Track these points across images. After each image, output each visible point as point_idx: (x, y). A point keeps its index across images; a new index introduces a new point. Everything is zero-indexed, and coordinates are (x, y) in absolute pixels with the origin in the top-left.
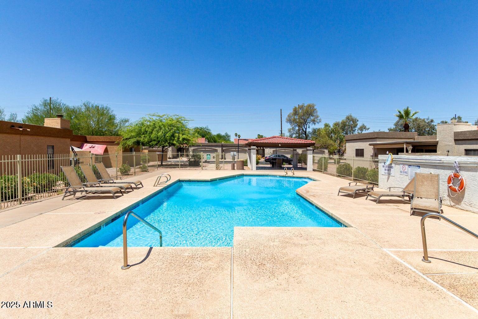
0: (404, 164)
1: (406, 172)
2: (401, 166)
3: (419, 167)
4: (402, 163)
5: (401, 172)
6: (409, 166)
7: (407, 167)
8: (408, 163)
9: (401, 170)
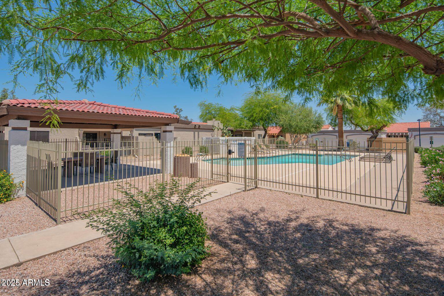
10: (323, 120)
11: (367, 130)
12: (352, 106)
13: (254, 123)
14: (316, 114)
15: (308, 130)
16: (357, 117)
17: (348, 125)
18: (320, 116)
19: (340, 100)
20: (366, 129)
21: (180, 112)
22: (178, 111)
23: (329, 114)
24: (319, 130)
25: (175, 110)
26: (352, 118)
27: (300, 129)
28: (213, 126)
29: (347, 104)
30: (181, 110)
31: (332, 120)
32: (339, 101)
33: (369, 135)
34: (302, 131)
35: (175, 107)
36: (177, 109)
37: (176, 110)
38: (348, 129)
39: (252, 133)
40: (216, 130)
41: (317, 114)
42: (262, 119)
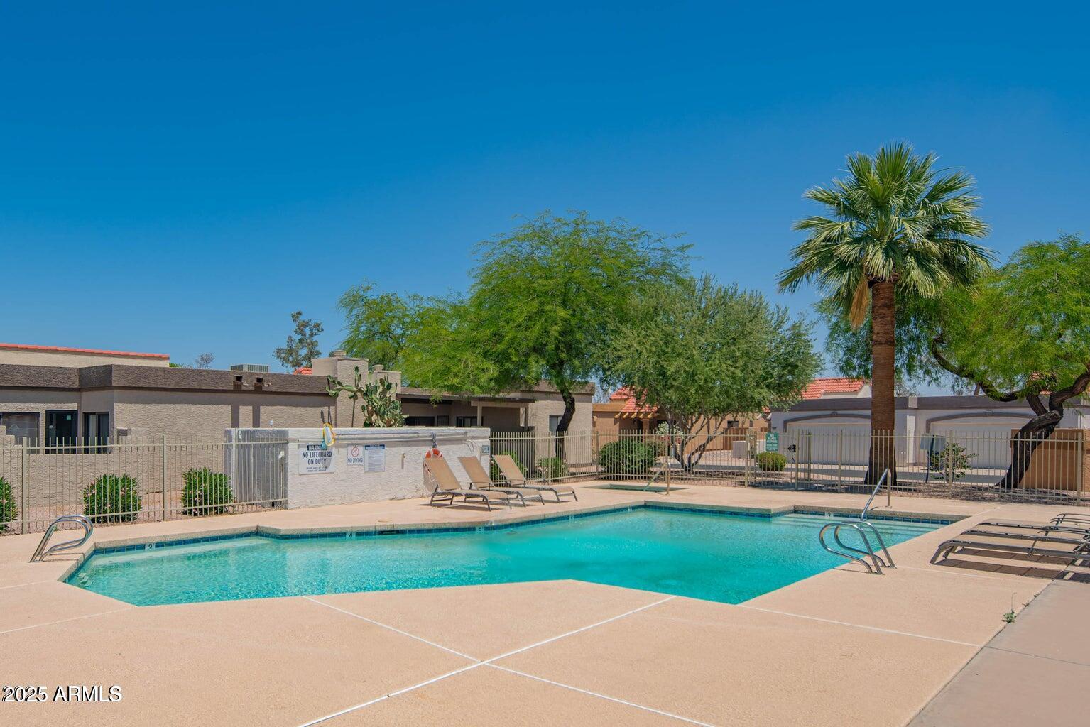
0: (355, 445)
1: (359, 460)
2: (350, 449)
3: (384, 446)
4: (350, 442)
5: (349, 461)
6: (366, 446)
7: (361, 449)
8: (361, 442)
9: (350, 456)
10: (813, 351)
11: (1012, 397)
12: (937, 282)
13: (508, 365)
14: (780, 324)
15: (742, 396)
16: (965, 335)
17: (920, 373)
18: (797, 335)
19: (880, 255)
20: (1004, 391)
21: (312, 335)
22: (307, 331)
23: (836, 324)
24: (792, 398)
25: (294, 326)
26: (940, 340)
27: (704, 391)
28: (331, 382)
29: (916, 274)
30: (318, 328)
31: (849, 350)
32: (877, 261)
33: (1023, 415)
34: (713, 401)
35: (296, 316)
36: (306, 324)
37: (300, 330)
38: (925, 389)
39: (522, 411)
40: (343, 396)
41: (786, 326)
42: (538, 350)
